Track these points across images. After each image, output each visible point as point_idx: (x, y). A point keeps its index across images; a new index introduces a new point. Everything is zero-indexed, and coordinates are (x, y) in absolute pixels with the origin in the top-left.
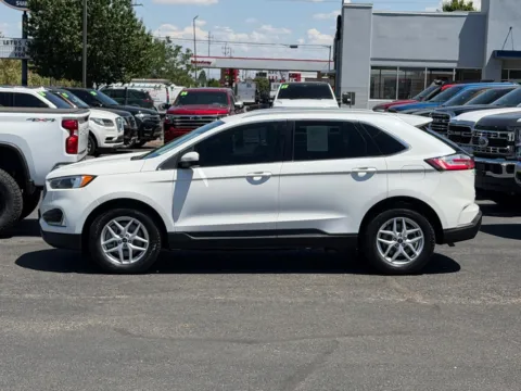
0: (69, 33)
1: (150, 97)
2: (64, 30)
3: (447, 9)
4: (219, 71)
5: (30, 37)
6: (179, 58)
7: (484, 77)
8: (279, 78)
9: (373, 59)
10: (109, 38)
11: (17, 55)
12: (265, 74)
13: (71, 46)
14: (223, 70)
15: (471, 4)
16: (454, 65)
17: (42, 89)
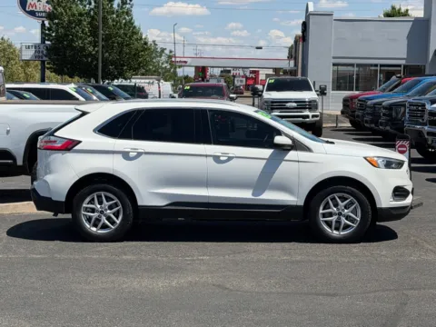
0: (81, 38)
1: (145, 91)
2: (76, 36)
3: (387, 15)
4: (193, 69)
5: (47, 42)
6: (164, 58)
7: (427, 72)
8: (242, 74)
9: (334, 58)
10: (113, 42)
11: (36, 57)
12: (229, 71)
13: (83, 49)
14: (197, 68)
15: (407, 10)
16: (403, 62)
17: (73, 85)
